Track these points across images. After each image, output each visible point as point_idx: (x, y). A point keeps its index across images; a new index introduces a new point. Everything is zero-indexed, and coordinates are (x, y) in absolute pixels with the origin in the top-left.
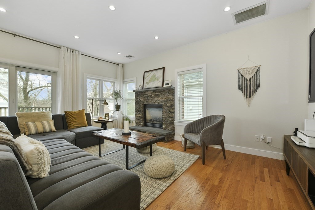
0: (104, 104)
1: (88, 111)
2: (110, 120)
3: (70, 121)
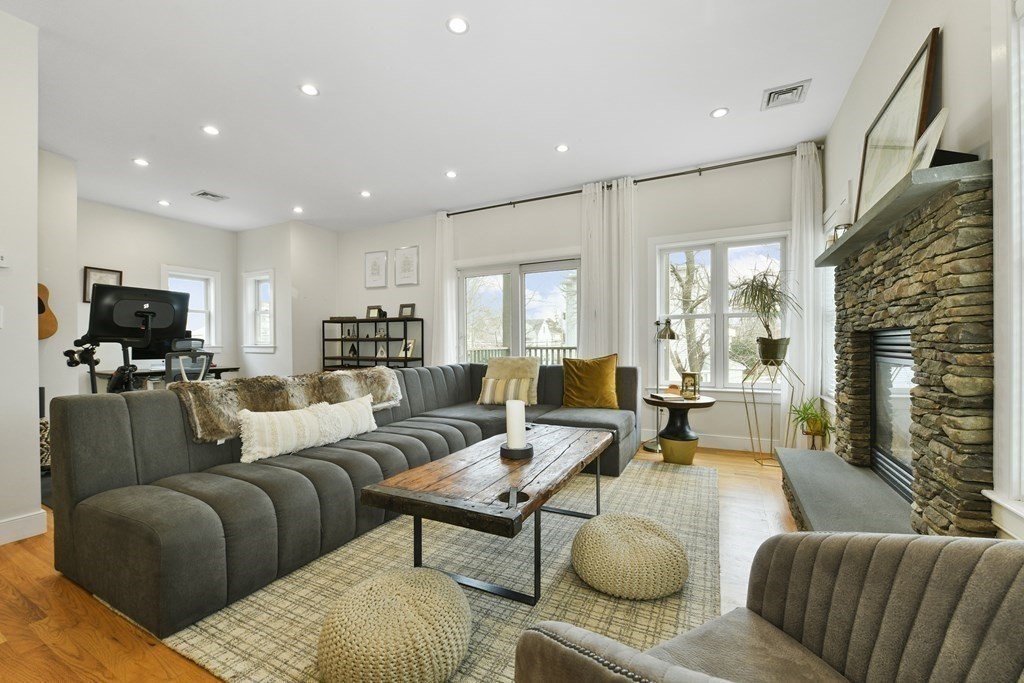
0: (661, 336)
1: (628, 361)
2: (704, 399)
3: (569, 385)
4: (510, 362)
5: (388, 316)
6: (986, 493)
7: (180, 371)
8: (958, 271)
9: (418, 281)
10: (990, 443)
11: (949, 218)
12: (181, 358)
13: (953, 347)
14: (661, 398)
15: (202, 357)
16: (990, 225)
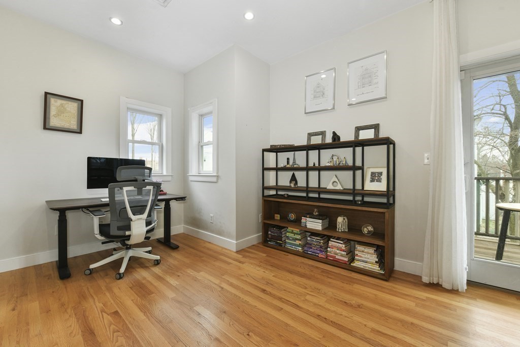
5: (342, 140)
7: (124, 203)
9: (386, 94)
12: (125, 189)
15: (148, 187)
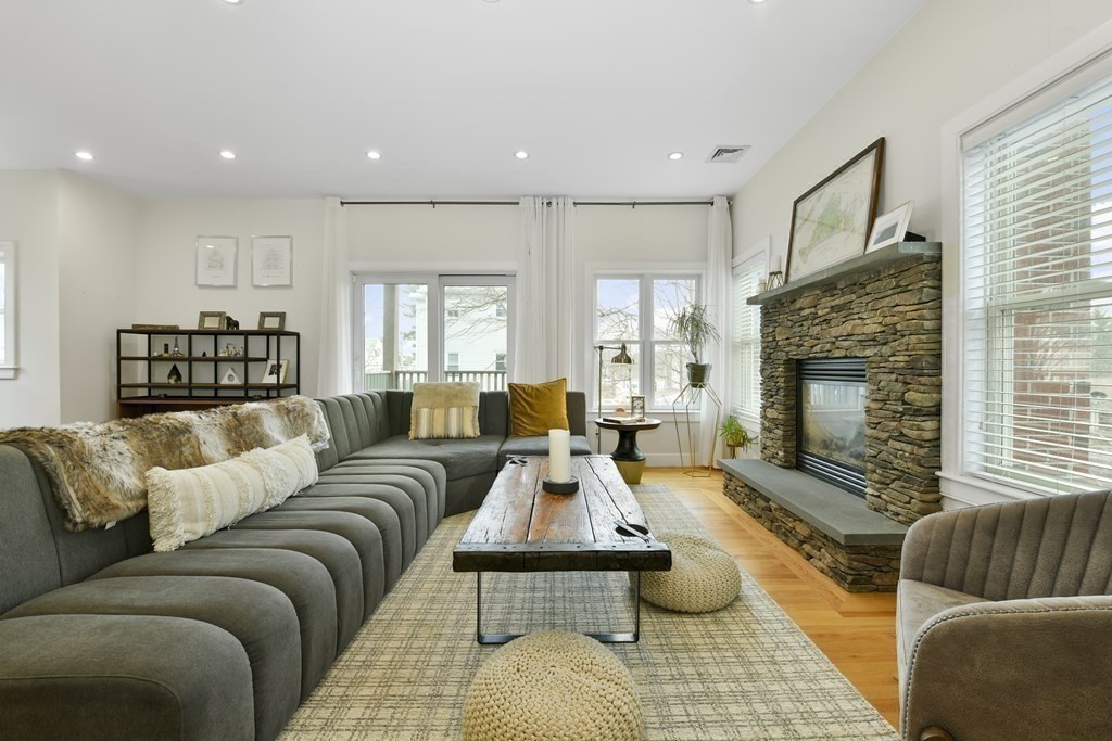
0: (617, 361)
1: (571, 387)
2: (648, 421)
3: (518, 412)
4: (444, 389)
6: (938, 473)
8: (922, 318)
9: (291, 281)
10: (939, 439)
11: (912, 279)
13: (918, 372)
14: (618, 422)
16: (939, 288)
